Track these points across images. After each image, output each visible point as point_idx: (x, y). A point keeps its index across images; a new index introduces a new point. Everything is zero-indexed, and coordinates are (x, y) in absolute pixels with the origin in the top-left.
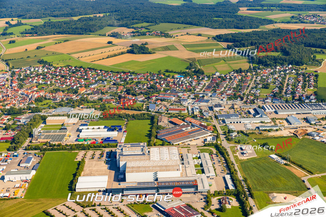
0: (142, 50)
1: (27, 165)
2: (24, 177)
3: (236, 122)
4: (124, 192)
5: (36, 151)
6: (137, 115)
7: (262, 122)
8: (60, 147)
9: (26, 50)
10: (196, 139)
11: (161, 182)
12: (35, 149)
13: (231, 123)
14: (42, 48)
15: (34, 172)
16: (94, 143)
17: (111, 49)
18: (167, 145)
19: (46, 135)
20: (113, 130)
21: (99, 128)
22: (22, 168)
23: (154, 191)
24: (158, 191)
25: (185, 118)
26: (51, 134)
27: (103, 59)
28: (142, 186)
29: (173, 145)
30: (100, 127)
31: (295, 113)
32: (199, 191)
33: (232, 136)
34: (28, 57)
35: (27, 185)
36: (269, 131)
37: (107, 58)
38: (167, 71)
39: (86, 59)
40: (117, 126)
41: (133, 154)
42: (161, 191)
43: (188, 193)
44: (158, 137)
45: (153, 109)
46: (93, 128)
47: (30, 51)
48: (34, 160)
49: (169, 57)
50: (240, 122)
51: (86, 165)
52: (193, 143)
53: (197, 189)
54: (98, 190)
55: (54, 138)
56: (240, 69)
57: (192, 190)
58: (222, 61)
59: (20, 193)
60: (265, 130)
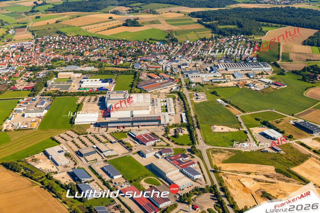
0: (134, 23)
1: (41, 106)
2: (38, 114)
3: (196, 76)
4: (108, 124)
5: (49, 97)
6: (124, 71)
7: (215, 77)
8: (66, 94)
9: (48, 23)
10: (165, 88)
11: (135, 118)
12: (48, 95)
13: (192, 77)
14: (60, 22)
15: (46, 111)
16: (91, 91)
17: (111, 23)
18: (144, 92)
19: (57, 86)
20: (106, 82)
21: (96, 81)
22: (38, 108)
23: (129, 124)
24: (132, 124)
25: (159, 73)
26: (60, 84)
27: (104, 30)
28: (121, 120)
29: (148, 92)
30: (97, 79)
31: (240, 70)
32: (161, 124)
33: (191, 86)
34: (49, 29)
35: (40, 120)
36: (219, 83)
37: (108, 29)
38: (151, 39)
39: (92, 30)
40: (109, 79)
41: (117, 98)
42: (135, 124)
43: (154, 125)
44: (138, 87)
45: (137, 67)
46: (92, 81)
47: (51, 24)
48: (47, 103)
49: (154, 29)
50: (199, 77)
51: (84, 106)
52: (163, 91)
53: (160, 123)
54: (90, 123)
55: (62, 87)
56: (205, 38)
57: (157, 123)
58: (193, 32)
59: (35, 126)
60: (216, 82)
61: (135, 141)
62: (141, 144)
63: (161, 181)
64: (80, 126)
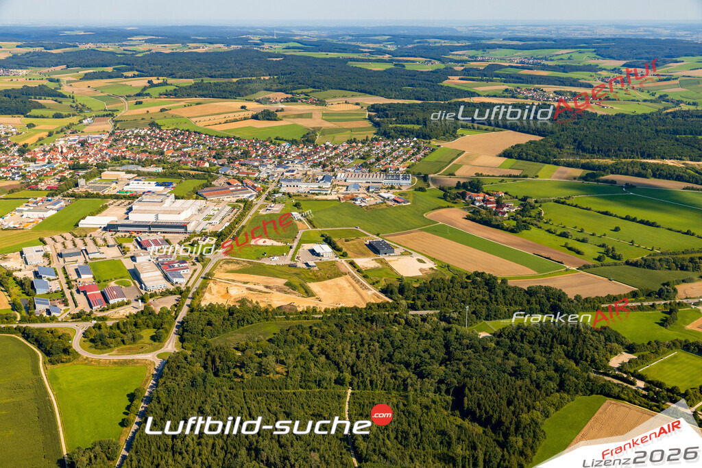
1: (53, 207)
2: (43, 215)
3: (292, 186)
4: (120, 228)
7: (319, 187)
8: (98, 196)
10: (234, 197)
12: (72, 196)
13: (287, 186)
15: (55, 212)
16: (133, 194)
19: (91, 186)
20: (161, 185)
21: (150, 184)
22: (46, 209)
23: (146, 229)
24: (150, 229)
25: (244, 179)
26: (96, 185)
27: (220, 123)
29: (206, 199)
30: (152, 182)
32: (187, 232)
33: (275, 196)
34: (143, 119)
35: (41, 221)
36: (317, 194)
37: (225, 123)
38: (276, 139)
39: (201, 123)
40: (169, 183)
41: (152, 201)
43: (178, 233)
44: (198, 193)
45: (224, 172)
46: (144, 183)
47: (152, 113)
48: (63, 203)
49: (295, 125)
50: (297, 186)
51: (107, 210)
53: (186, 230)
54: (99, 226)
55: (95, 188)
56: (355, 139)
57: (182, 230)
58: (349, 132)
59: (30, 226)
61: (138, 246)
62: (142, 249)
63: (134, 283)
64: (83, 229)
